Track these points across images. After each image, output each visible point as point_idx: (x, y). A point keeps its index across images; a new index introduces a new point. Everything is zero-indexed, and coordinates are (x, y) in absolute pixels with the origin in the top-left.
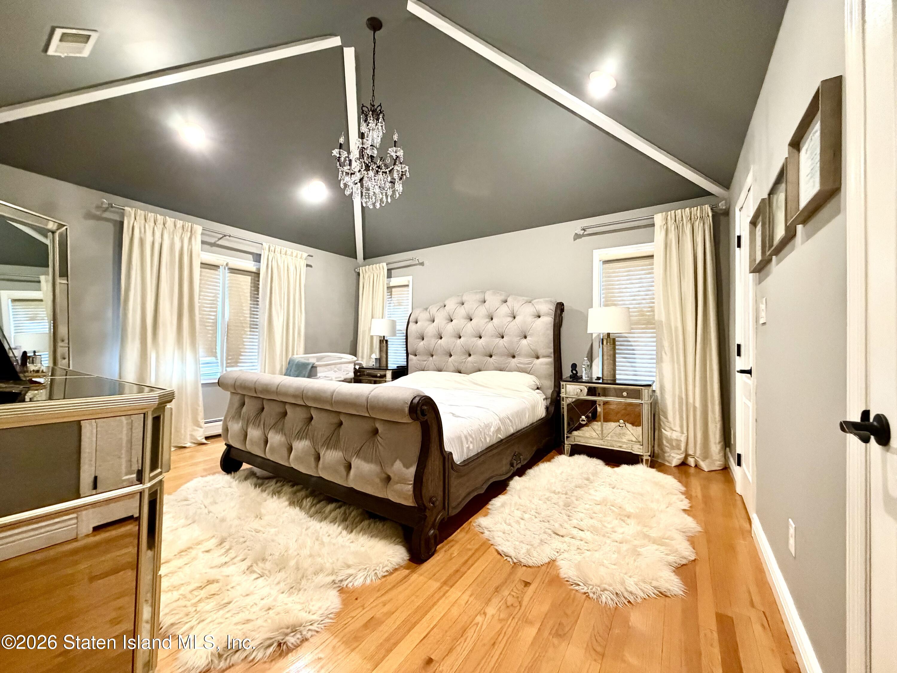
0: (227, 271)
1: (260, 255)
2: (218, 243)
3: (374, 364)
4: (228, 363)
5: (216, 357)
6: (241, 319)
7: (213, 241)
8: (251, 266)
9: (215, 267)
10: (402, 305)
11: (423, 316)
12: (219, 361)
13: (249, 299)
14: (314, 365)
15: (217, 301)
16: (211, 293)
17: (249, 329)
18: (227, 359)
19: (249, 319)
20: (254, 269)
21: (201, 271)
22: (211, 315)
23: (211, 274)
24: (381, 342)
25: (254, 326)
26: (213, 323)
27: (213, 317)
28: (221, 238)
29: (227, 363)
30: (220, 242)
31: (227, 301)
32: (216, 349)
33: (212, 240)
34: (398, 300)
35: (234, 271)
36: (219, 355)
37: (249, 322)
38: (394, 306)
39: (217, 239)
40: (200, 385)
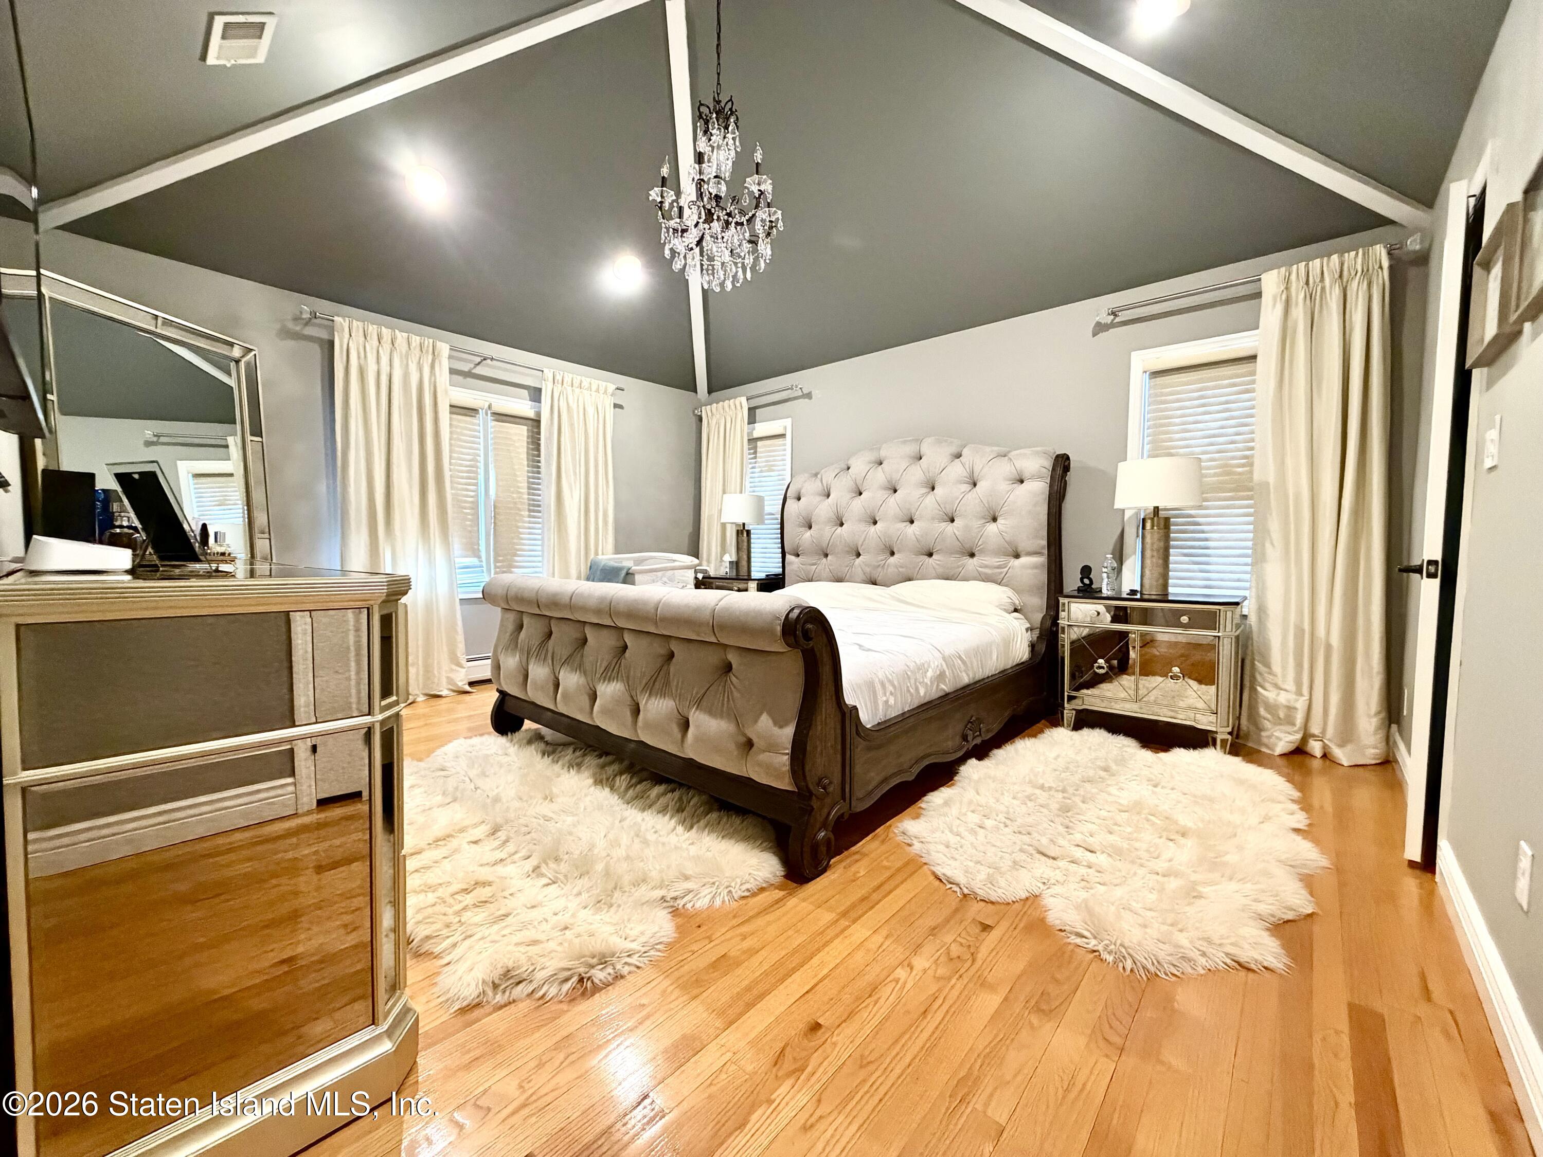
0: (489, 417)
1: (540, 390)
2: (474, 371)
3: (728, 570)
4: (498, 567)
5: (479, 557)
6: (515, 495)
7: (466, 369)
8: (525, 408)
9: (471, 411)
10: (773, 471)
11: (810, 488)
12: (484, 564)
13: (526, 463)
14: (630, 571)
15: (477, 467)
16: (468, 454)
17: (527, 513)
18: (496, 561)
19: (526, 496)
20: (531, 414)
21: (451, 419)
22: (467, 490)
23: (466, 422)
24: (739, 533)
25: (535, 507)
26: (472, 502)
27: (472, 494)
28: (479, 363)
29: (496, 567)
30: (479, 370)
31: (491, 466)
32: (478, 544)
33: (465, 367)
34: (767, 461)
35: (501, 417)
36: (483, 555)
37: (526, 501)
38: (761, 472)
39: (472, 366)
40: (458, 601)
